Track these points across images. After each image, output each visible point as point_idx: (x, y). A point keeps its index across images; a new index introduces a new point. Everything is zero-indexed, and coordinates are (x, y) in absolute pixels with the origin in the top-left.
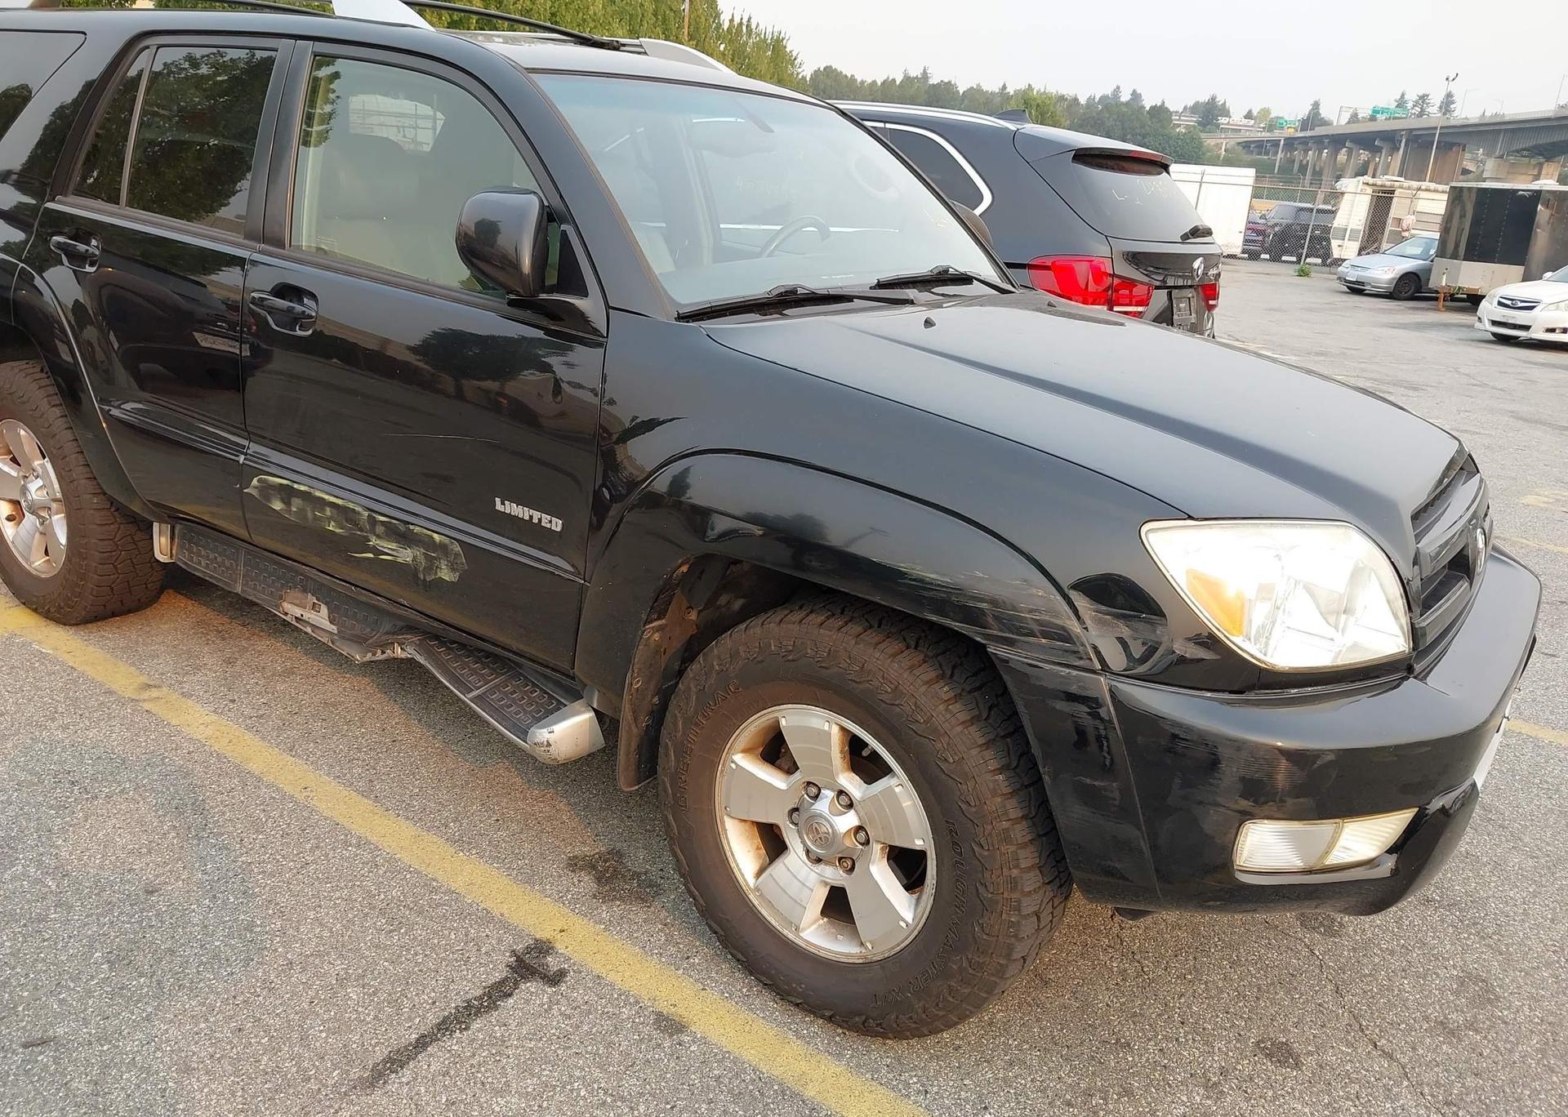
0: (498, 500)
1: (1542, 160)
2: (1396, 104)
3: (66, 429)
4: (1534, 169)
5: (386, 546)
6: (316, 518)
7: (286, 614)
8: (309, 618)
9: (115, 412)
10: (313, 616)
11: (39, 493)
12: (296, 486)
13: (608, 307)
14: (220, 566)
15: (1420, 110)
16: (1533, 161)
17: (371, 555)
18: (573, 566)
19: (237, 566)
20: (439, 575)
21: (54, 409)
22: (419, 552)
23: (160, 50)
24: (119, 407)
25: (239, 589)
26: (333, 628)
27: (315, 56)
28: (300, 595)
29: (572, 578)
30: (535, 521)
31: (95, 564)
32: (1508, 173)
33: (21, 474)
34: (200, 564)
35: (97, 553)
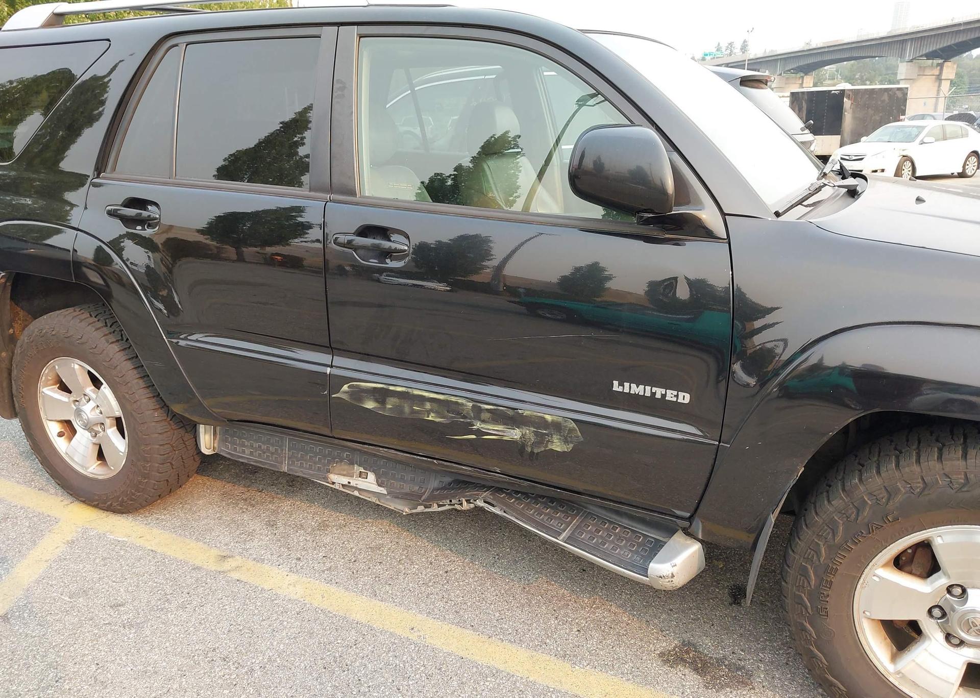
0: (616, 383)
1: (802, 74)
2: (716, 49)
3: (126, 360)
4: (799, 80)
5: (491, 428)
6: (413, 412)
7: (333, 483)
8: (356, 484)
9: (182, 343)
10: (361, 482)
11: (93, 413)
12: (391, 388)
13: (724, 215)
14: (264, 453)
15: (730, 52)
16: (798, 75)
17: (474, 437)
18: (701, 431)
19: (283, 450)
20: (550, 447)
21: (113, 345)
22: (529, 432)
23: (188, 46)
24: (186, 339)
25: (285, 469)
26: (383, 491)
27: (360, 37)
28: (346, 467)
29: (701, 440)
30: (658, 396)
31: (157, 465)
32: (786, 84)
33: (72, 399)
34: (244, 452)
35: (159, 456)
